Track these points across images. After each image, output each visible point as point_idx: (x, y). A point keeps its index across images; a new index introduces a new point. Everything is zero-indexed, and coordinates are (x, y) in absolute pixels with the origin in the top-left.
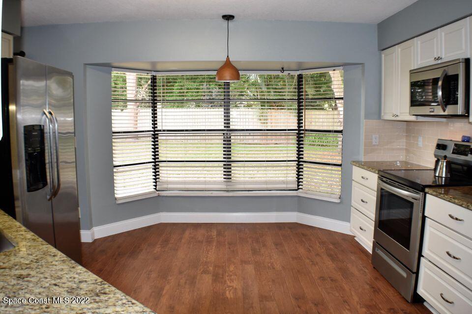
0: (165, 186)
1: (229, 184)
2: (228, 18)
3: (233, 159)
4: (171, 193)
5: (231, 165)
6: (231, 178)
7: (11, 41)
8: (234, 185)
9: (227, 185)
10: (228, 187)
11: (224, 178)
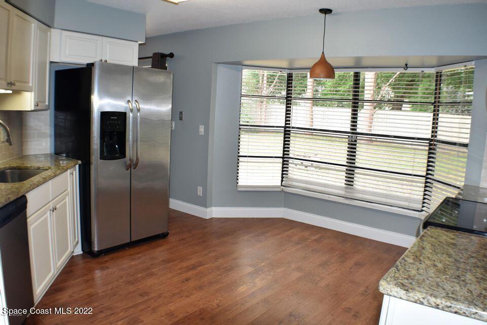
0: (290, 183)
1: (349, 190)
2: (326, 11)
3: (357, 165)
4: (293, 190)
5: (354, 171)
6: (353, 185)
7: (135, 47)
8: (353, 193)
9: (346, 192)
10: (347, 194)
11: (345, 184)
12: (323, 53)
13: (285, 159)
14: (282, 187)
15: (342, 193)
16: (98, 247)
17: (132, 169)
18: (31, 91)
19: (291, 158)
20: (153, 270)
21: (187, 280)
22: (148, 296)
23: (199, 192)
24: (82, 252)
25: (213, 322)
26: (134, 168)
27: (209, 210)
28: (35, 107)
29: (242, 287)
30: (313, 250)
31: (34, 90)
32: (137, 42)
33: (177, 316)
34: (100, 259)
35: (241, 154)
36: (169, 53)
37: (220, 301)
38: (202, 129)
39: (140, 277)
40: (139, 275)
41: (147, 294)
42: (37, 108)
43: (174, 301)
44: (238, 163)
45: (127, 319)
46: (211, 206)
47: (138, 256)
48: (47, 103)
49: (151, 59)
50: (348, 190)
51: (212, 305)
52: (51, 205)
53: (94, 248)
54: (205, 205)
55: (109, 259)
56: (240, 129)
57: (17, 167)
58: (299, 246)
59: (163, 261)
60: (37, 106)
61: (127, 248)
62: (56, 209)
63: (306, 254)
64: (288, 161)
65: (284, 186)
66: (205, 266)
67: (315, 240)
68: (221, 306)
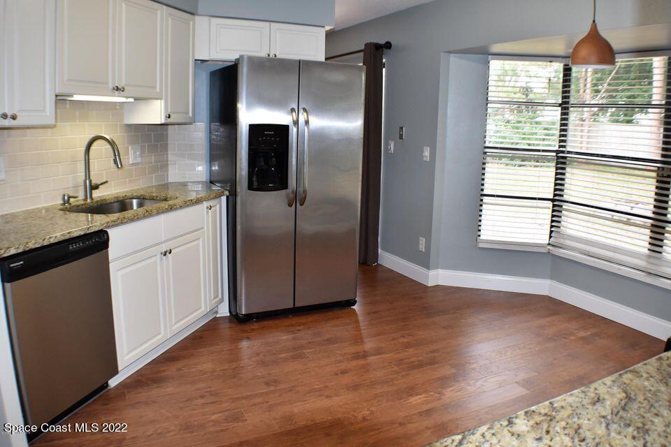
1: (654, 261)
5: (665, 228)
6: (661, 253)
7: (320, 35)
8: (660, 265)
9: (648, 262)
10: (649, 266)
11: (649, 250)
12: (594, 21)
13: (557, 202)
14: (549, 247)
15: (642, 263)
16: (246, 310)
17: (298, 204)
18: (161, 99)
19: (567, 202)
20: (304, 351)
21: (343, 372)
22: (276, 386)
23: (421, 246)
24: (229, 315)
25: (341, 443)
26: (301, 205)
27: (432, 273)
28: (166, 120)
29: (417, 398)
30: (569, 355)
31: (164, 97)
32: (324, 27)
33: (295, 423)
34: (247, 327)
35: (485, 192)
36: (384, 43)
37: (372, 412)
38: (427, 153)
39: (281, 358)
40: (282, 356)
41: (276, 382)
42: (169, 121)
43: (306, 401)
44: (481, 205)
45: (226, 413)
46: (436, 268)
47: (299, 328)
48: (191, 114)
49: (362, 54)
50: (652, 260)
51: (356, 417)
52: (164, 248)
53: (241, 309)
54: (427, 266)
55: (257, 327)
56: (485, 153)
57: (142, 195)
58: (551, 345)
59: (328, 340)
60: (169, 117)
61: (291, 316)
62: (170, 253)
63: (555, 359)
64: (561, 206)
65: (553, 246)
66: (383, 356)
67: (583, 338)
68: (367, 420)
